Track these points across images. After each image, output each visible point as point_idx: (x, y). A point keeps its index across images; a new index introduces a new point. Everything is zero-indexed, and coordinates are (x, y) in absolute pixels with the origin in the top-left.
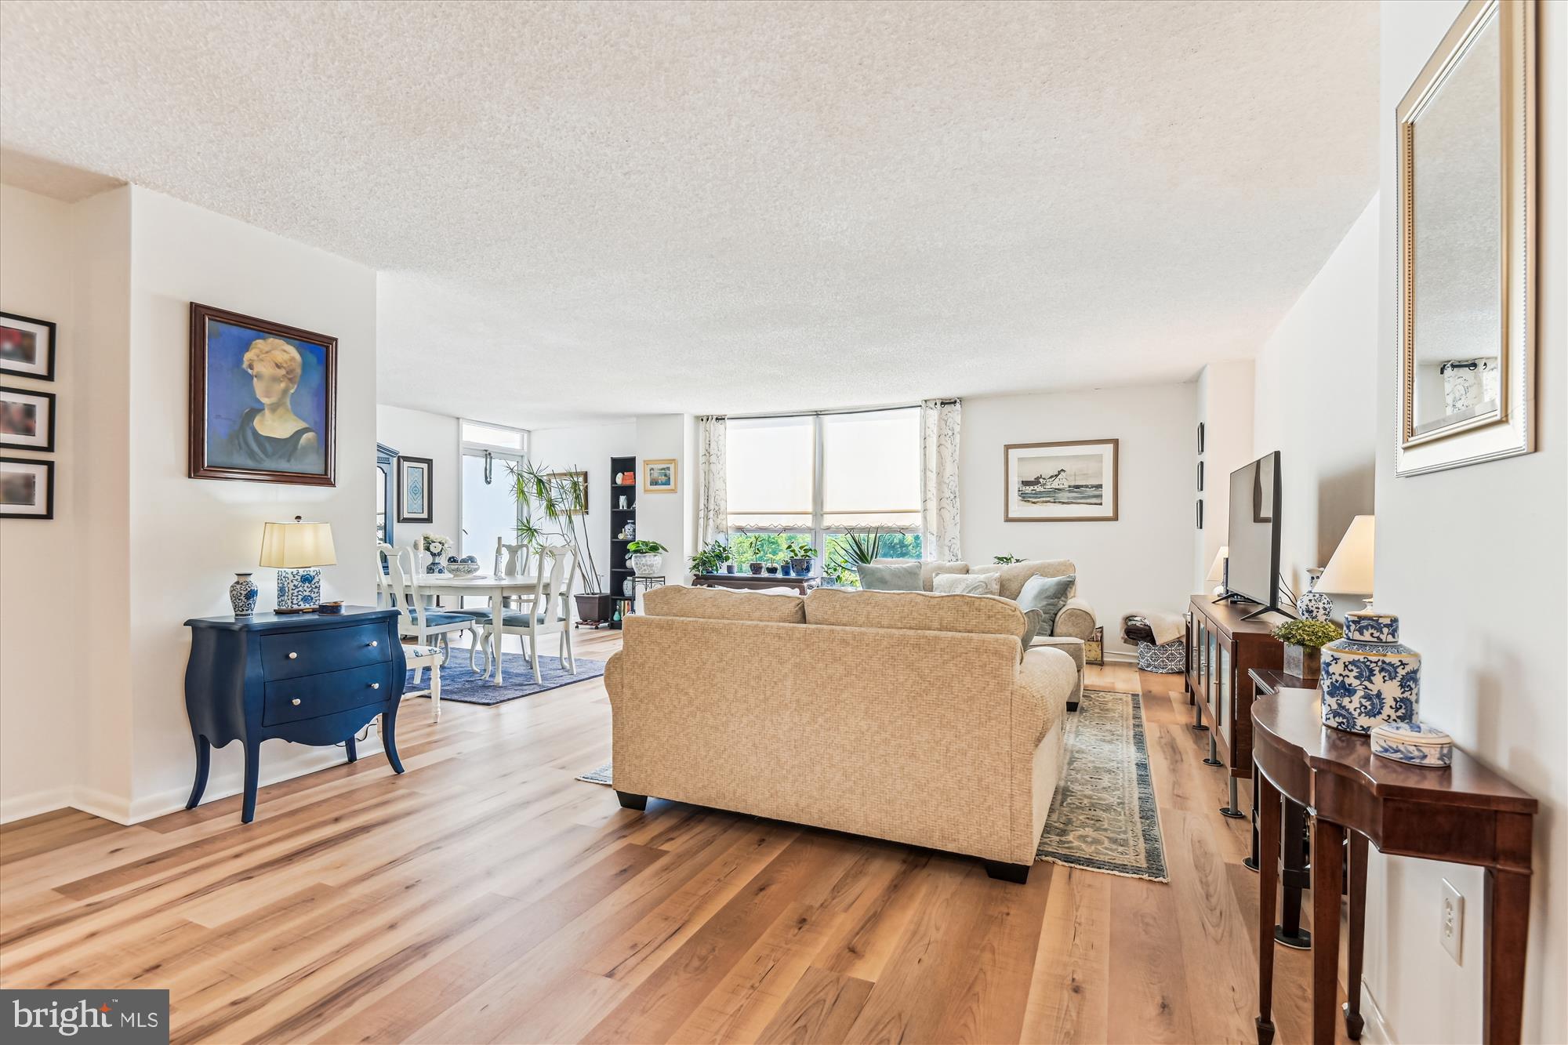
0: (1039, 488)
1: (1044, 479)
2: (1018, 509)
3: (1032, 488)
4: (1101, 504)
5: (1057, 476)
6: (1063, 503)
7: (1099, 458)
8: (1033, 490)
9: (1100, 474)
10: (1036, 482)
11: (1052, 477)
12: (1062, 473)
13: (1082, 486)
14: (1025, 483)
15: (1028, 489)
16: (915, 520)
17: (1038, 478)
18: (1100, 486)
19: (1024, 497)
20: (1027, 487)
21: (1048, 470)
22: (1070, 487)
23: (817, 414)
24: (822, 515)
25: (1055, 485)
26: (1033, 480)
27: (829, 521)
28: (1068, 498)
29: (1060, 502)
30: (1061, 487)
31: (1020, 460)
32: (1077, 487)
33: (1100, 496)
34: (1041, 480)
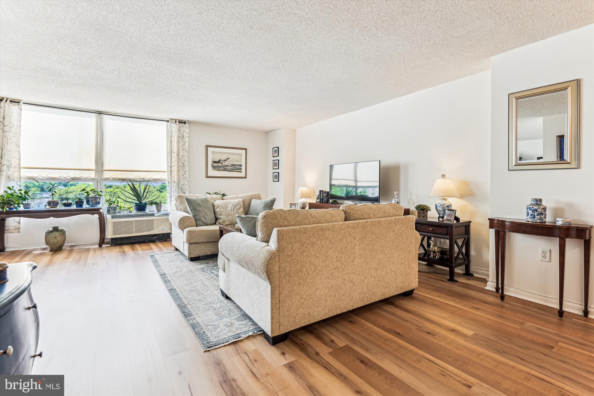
0: (220, 165)
1: (222, 161)
2: (212, 172)
3: (217, 164)
4: (241, 172)
5: (226, 160)
6: (229, 171)
7: (241, 155)
8: (217, 165)
9: (241, 161)
10: (219, 162)
11: (225, 160)
12: (228, 159)
13: (236, 165)
14: (214, 162)
15: (216, 165)
16: (164, 176)
17: (219, 161)
18: (241, 165)
19: (214, 167)
20: (215, 164)
21: (223, 157)
22: (231, 165)
23: (100, 113)
24: (102, 171)
25: (226, 164)
26: (218, 161)
27: (106, 175)
28: (230, 169)
29: (227, 171)
30: (228, 164)
31: (212, 152)
32: (234, 165)
33: (241, 169)
34: (221, 161)
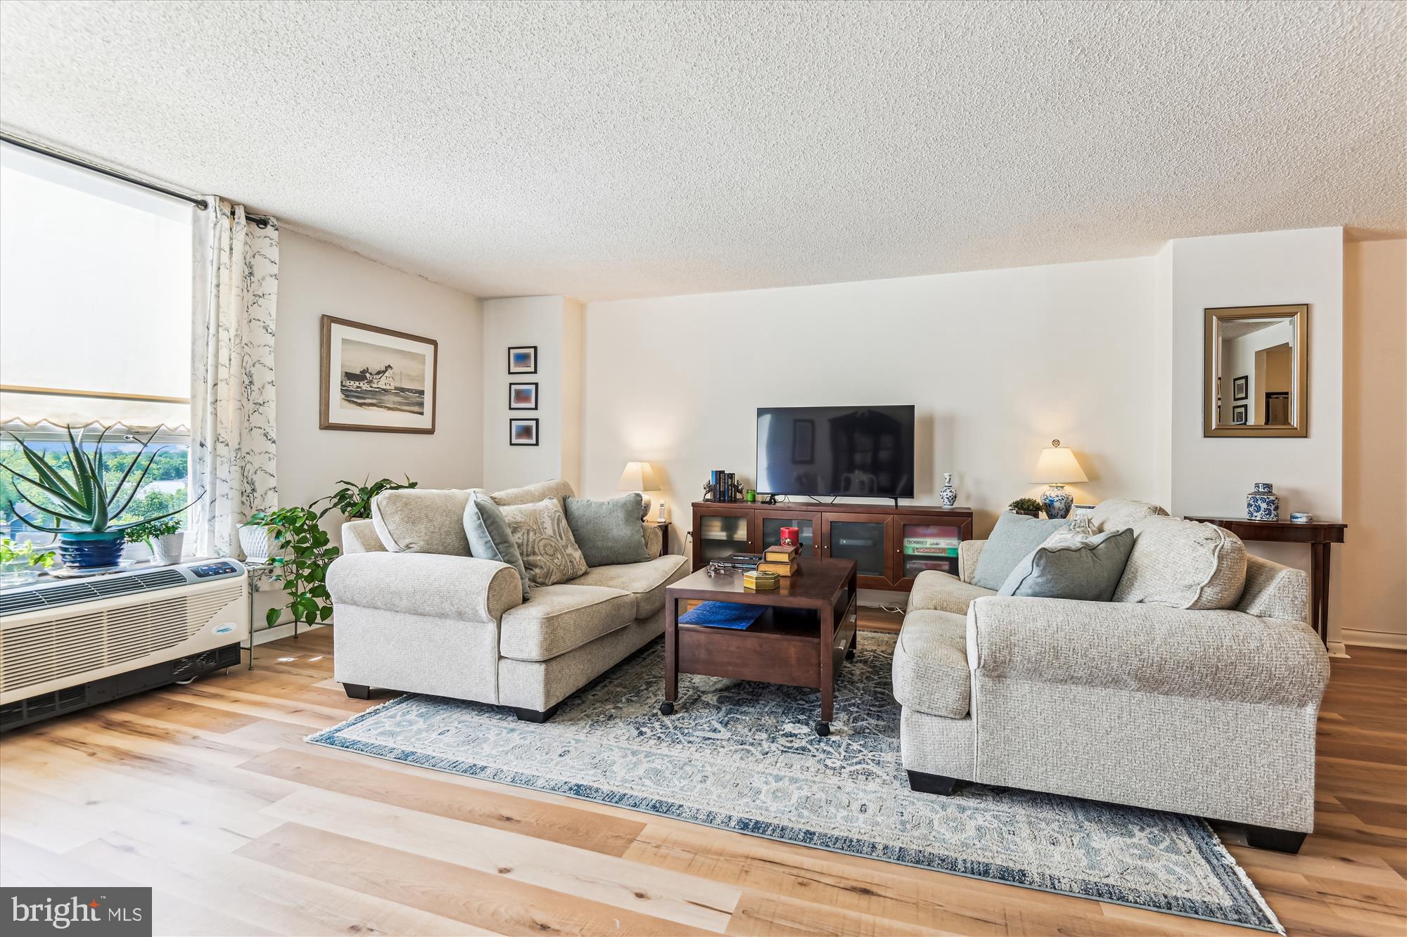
0: (364, 386)
1: (371, 374)
2: (341, 412)
3: (357, 383)
4: (422, 414)
5: (384, 372)
6: (389, 409)
7: (420, 358)
8: (358, 387)
9: (421, 379)
10: (360, 377)
11: (379, 373)
12: (389, 370)
13: (408, 390)
14: (349, 376)
15: (353, 385)
17: (364, 372)
18: (422, 393)
19: (348, 394)
20: (352, 382)
21: (375, 366)
22: (396, 389)
25: (382, 385)
26: (358, 373)
28: (394, 403)
29: (386, 407)
30: (388, 387)
31: (345, 341)
32: (403, 390)
33: (421, 404)
34: (368, 375)
